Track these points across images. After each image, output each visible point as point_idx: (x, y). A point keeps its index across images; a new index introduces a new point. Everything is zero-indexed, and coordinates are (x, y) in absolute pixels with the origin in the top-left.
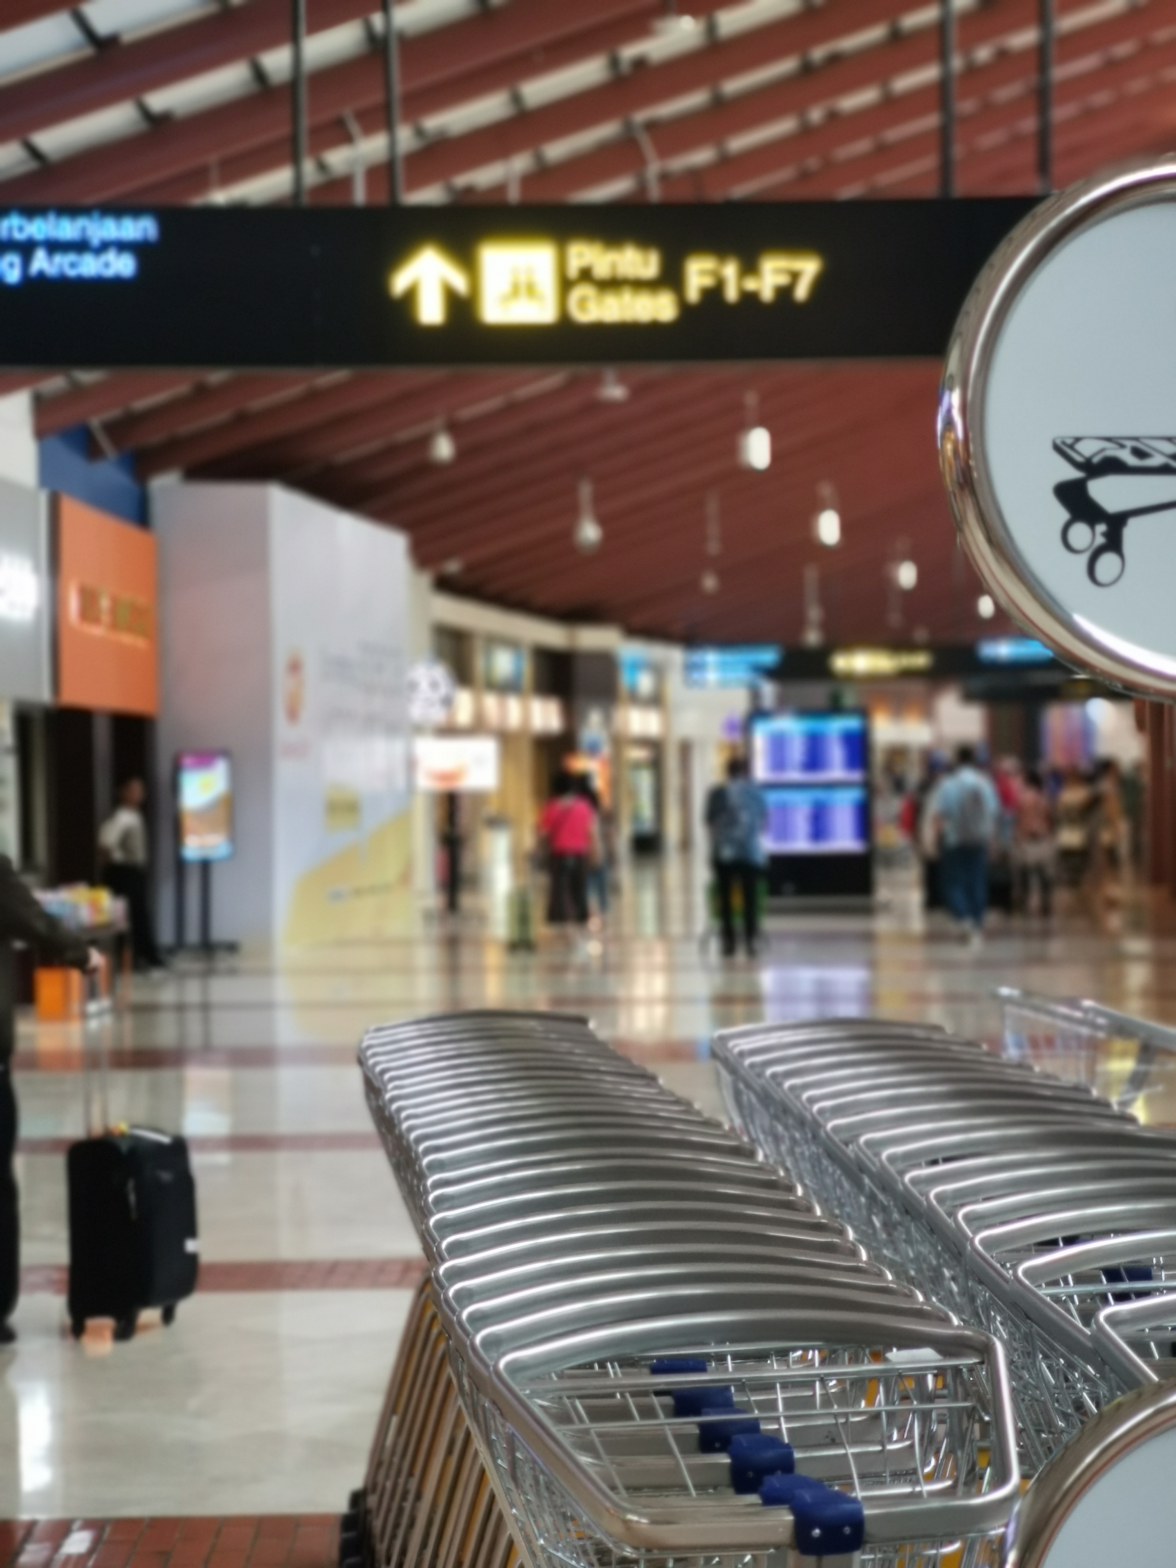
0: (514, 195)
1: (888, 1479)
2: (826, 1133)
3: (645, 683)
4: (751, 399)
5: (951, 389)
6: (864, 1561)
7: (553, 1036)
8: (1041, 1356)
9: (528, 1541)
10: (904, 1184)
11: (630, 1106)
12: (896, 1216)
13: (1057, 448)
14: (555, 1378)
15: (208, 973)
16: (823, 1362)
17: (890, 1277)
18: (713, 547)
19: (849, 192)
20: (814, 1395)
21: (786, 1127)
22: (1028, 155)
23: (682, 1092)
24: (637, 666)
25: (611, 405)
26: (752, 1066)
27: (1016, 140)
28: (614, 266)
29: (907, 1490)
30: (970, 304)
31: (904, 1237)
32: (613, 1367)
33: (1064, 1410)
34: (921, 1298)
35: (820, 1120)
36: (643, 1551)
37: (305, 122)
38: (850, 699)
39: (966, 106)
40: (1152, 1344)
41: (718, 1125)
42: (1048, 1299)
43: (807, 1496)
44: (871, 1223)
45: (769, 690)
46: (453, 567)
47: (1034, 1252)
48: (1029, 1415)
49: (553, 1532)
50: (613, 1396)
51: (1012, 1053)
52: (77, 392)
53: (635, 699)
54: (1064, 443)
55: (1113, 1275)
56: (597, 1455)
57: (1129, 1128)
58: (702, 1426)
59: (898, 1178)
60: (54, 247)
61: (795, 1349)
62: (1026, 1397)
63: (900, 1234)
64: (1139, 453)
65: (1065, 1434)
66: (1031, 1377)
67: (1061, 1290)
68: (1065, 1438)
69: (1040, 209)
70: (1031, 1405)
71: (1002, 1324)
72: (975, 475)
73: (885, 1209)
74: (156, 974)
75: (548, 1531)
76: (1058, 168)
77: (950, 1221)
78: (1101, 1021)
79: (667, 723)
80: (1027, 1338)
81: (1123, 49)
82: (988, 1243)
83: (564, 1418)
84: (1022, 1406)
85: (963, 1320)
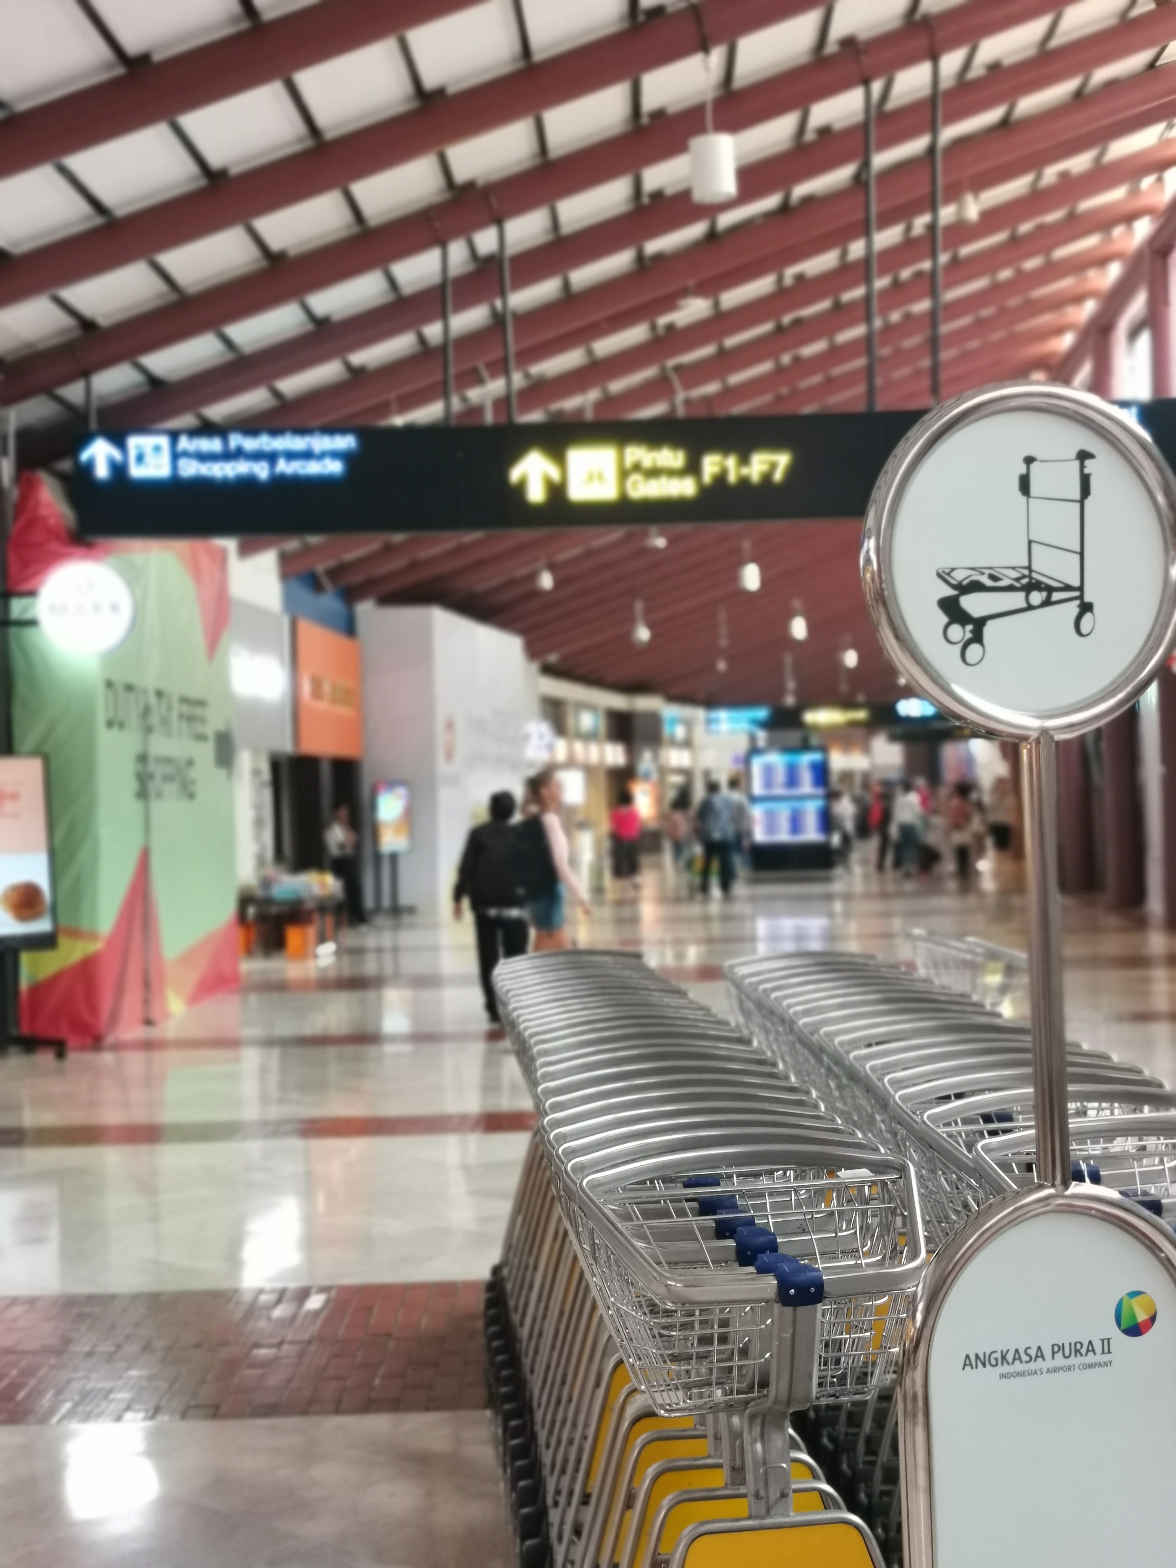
0: (589, 416)
1: (840, 1256)
2: (799, 1028)
3: (680, 732)
4: (747, 545)
5: (869, 538)
6: (824, 1310)
7: (619, 966)
8: (940, 1172)
9: (604, 1299)
10: (849, 1060)
11: (670, 1012)
12: (845, 1081)
13: (939, 576)
14: (621, 1192)
15: (396, 927)
16: (796, 1179)
17: (839, 1122)
18: (724, 642)
19: (808, 409)
20: (791, 1199)
21: (773, 1024)
22: (925, 383)
23: (703, 1001)
24: (674, 721)
25: (656, 551)
26: (750, 984)
27: (918, 373)
28: (654, 460)
29: (853, 1262)
30: (881, 481)
31: (850, 1094)
32: (658, 1183)
33: (956, 1208)
34: (860, 1135)
35: (795, 1019)
36: (680, 1305)
37: (452, 370)
38: (814, 740)
39: (884, 351)
40: (1013, 1164)
41: (727, 1023)
42: (945, 1135)
43: (786, 1268)
44: (828, 1086)
45: (762, 736)
46: (553, 658)
47: (935, 1104)
48: (933, 1211)
49: (620, 1293)
50: (659, 1202)
51: (922, 972)
52: (307, 550)
53: (673, 743)
54: (944, 572)
55: (987, 1118)
56: (649, 1243)
57: (997, 1021)
58: (717, 1222)
59: (846, 1056)
60: (291, 456)
61: (778, 1170)
62: (931, 1200)
63: (847, 1093)
64: (993, 578)
65: (956, 1224)
66: (933, 1186)
67: (953, 1129)
68: (956, 1226)
69: (927, 417)
70: (935, 1205)
71: (914, 1151)
72: (886, 593)
73: (837, 1077)
74: (363, 928)
75: (617, 1292)
76: (943, 391)
77: (879, 1084)
78: (979, 950)
79: (694, 759)
80: (931, 1160)
81: (987, 312)
82: (904, 1099)
83: (627, 1217)
84: (929, 1206)
85: (889, 1149)
